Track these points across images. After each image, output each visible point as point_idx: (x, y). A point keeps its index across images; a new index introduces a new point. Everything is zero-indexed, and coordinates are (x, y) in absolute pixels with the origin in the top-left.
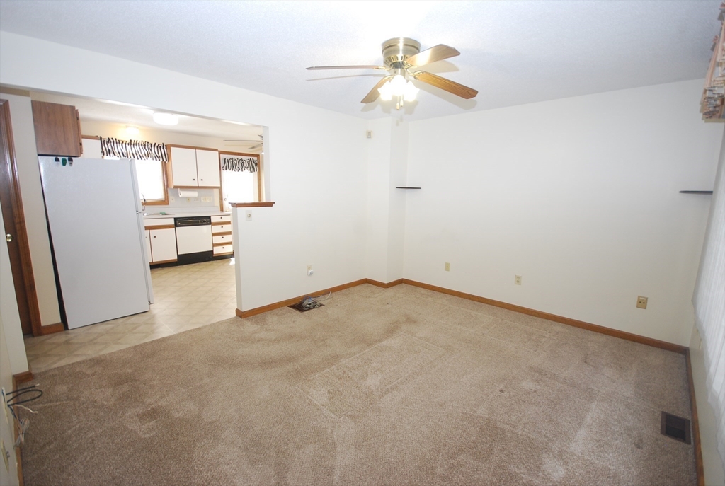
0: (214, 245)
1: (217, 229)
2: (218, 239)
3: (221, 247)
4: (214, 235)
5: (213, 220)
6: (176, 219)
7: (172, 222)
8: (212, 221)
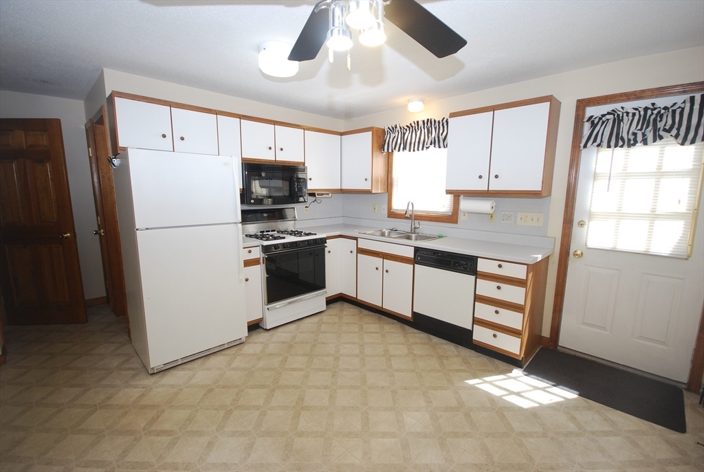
0: (475, 321)
1: (487, 288)
2: (485, 312)
3: (491, 332)
4: (478, 298)
5: (482, 266)
6: (417, 250)
7: (410, 253)
8: (479, 269)
